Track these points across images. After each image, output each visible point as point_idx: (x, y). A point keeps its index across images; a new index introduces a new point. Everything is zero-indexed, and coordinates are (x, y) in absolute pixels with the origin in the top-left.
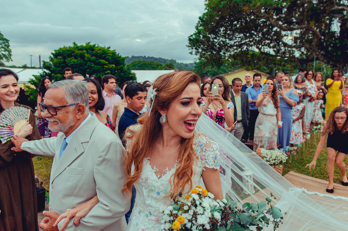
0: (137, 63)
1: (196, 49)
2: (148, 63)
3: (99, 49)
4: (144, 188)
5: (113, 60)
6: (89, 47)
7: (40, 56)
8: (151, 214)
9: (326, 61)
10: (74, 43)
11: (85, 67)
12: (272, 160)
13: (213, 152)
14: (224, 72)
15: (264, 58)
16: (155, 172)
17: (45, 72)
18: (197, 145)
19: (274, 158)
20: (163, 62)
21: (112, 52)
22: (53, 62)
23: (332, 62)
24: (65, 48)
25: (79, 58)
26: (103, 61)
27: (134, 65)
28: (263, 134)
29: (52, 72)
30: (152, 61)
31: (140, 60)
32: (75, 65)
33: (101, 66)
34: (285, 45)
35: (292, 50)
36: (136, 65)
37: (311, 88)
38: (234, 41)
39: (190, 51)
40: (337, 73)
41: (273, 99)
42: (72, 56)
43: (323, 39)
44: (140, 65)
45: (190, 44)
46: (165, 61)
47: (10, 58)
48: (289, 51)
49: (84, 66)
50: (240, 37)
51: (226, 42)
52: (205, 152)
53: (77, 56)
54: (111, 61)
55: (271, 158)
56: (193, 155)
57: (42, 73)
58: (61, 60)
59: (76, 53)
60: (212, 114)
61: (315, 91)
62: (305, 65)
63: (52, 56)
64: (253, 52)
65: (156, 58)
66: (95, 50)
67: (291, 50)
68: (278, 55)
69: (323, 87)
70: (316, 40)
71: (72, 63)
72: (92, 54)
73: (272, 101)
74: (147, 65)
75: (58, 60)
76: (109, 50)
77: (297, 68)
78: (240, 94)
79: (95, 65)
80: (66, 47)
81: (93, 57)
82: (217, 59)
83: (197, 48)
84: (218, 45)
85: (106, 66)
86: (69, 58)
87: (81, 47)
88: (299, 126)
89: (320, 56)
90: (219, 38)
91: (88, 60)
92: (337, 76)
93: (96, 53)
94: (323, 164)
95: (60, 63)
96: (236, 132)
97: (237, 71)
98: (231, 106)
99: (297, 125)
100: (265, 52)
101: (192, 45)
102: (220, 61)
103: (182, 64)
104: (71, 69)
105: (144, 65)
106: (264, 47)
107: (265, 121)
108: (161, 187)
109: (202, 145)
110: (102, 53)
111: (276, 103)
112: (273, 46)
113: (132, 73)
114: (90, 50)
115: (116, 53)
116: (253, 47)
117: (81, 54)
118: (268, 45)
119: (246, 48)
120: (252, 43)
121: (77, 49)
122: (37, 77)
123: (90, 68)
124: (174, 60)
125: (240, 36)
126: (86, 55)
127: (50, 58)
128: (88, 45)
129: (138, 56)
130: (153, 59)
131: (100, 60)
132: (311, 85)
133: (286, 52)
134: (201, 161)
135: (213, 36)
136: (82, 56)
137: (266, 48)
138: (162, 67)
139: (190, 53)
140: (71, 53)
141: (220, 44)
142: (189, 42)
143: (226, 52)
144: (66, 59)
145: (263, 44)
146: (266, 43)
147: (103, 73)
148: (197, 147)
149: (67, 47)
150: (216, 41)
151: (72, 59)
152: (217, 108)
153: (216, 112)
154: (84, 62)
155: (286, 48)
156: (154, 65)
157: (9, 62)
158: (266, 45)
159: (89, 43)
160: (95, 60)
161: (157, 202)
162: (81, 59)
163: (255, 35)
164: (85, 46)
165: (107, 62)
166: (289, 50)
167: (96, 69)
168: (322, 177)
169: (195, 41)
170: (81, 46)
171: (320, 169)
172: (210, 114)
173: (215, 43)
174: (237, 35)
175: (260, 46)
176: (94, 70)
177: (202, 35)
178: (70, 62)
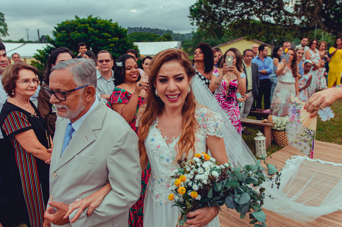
0: (134, 34)
1: (197, 19)
2: (145, 34)
3: (101, 22)
4: (155, 156)
5: (116, 33)
6: (92, 21)
7: (38, 30)
8: (162, 181)
9: (327, 29)
10: (77, 17)
11: (90, 41)
12: (283, 126)
13: (214, 121)
14: (222, 42)
15: (265, 27)
16: (166, 141)
17: (49, 47)
18: (199, 116)
19: (285, 124)
20: (159, 33)
21: (114, 25)
22: (57, 36)
23: (333, 29)
24: (68, 22)
25: (83, 32)
26: (106, 34)
27: (131, 37)
28: (279, 100)
29: (57, 46)
30: (148, 32)
31: (136, 31)
32: (79, 39)
33: (105, 40)
34: (287, 13)
35: (293, 19)
36: (133, 37)
37: (315, 57)
38: (235, 10)
39: (191, 22)
40: (340, 41)
41: (292, 68)
42: (75, 30)
43: (324, 7)
44: (137, 37)
45: (191, 15)
46: (161, 32)
47: (7, 33)
48: (290, 20)
49: (88, 40)
50: (241, 7)
51: (227, 12)
52: (206, 121)
53: (81, 29)
54: (114, 34)
55: (282, 124)
56: (196, 124)
57: (47, 48)
58: (65, 34)
59: (79, 26)
60: (226, 85)
61: (318, 60)
62: (305, 33)
63: (55, 30)
64: (254, 21)
65: (153, 29)
66: (97, 23)
67: (291, 19)
68: (279, 23)
69: (326, 56)
70: (318, 8)
71: (76, 37)
72: (95, 28)
73: (290, 70)
74: (144, 36)
75: (62, 34)
76: (111, 23)
77: (297, 36)
78: (251, 65)
79: (99, 39)
80: (68, 20)
81: (96, 30)
82: (218, 29)
83: (199, 18)
84: (219, 15)
85: (109, 39)
86: (73, 32)
87: (83, 21)
88: (305, 94)
89: (321, 25)
90: (220, 8)
91: (91, 33)
92: (339, 44)
93: (99, 26)
94: (328, 129)
95: (64, 37)
96: (247, 101)
97: (235, 41)
98: (244, 76)
99: (303, 93)
100: (266, 21)
101: (194, 15)
102: (221, 31)
103: (178, 35)
104: (85, 44)
105: (141, 37)
106: (265, 15)
107: (282, 89)
108: (170, 154)
109: (203, 114)
110: (105, 26)
111: (294, 72)
112: (273, 15)
113: (135, 45)
114: (93, 23)
115: (118, 25)
116: (254, 16)
117: (84, 27)
118: (269, 14)
119: (247, 18)
120: (253, 12)
121: (80, 22)
122: (41, 51)
123: (94, 42)
124: (170, 31)
125: (241, 5)
126: (89, 28)
127: (53, 33)
128: (91, 19)
129: (134, 27)
130: (149, 31)
131: (103, 34)
132: (315, 54)
133: (286, 20)
134: (204, 130)
135: (214, 6)
136: (85, 30)
137: (267, 17)
138: (160, 38)
139: (191, 24)
140: (75, 27)
141: (221, 13)
142: (190, 12)
143: (227, 22)
144: (70, 33)
145: (264, 13)
146: (267, 12)
147: (107, 46)
148: (199, 117)
149: (70, 21)
150: (217, 10)
151: (76, 33)
152: (230, 79)
153: (229, 82)
154: (87, 36)
155: (287, 17)
156: (151, 36)
157: (5, 36)
158: (267, 14)
159: (91, 16)
160: (98, 33)
161: (167, 170)
162: (84, 32)
163: (256, 4)
164: (87, 20)
165: (110, 36)
166: (289, 18)
167: (100, 43)
168: (328, 141)
169: (196, 11)
170: (84, 19)
171: (325, 134)
172: (224, 85)
173: (216, 13)
174: (238, 5)
175: (261, 15)
176: (98, 43)
177: (204, 5)
178: (74, 36)
